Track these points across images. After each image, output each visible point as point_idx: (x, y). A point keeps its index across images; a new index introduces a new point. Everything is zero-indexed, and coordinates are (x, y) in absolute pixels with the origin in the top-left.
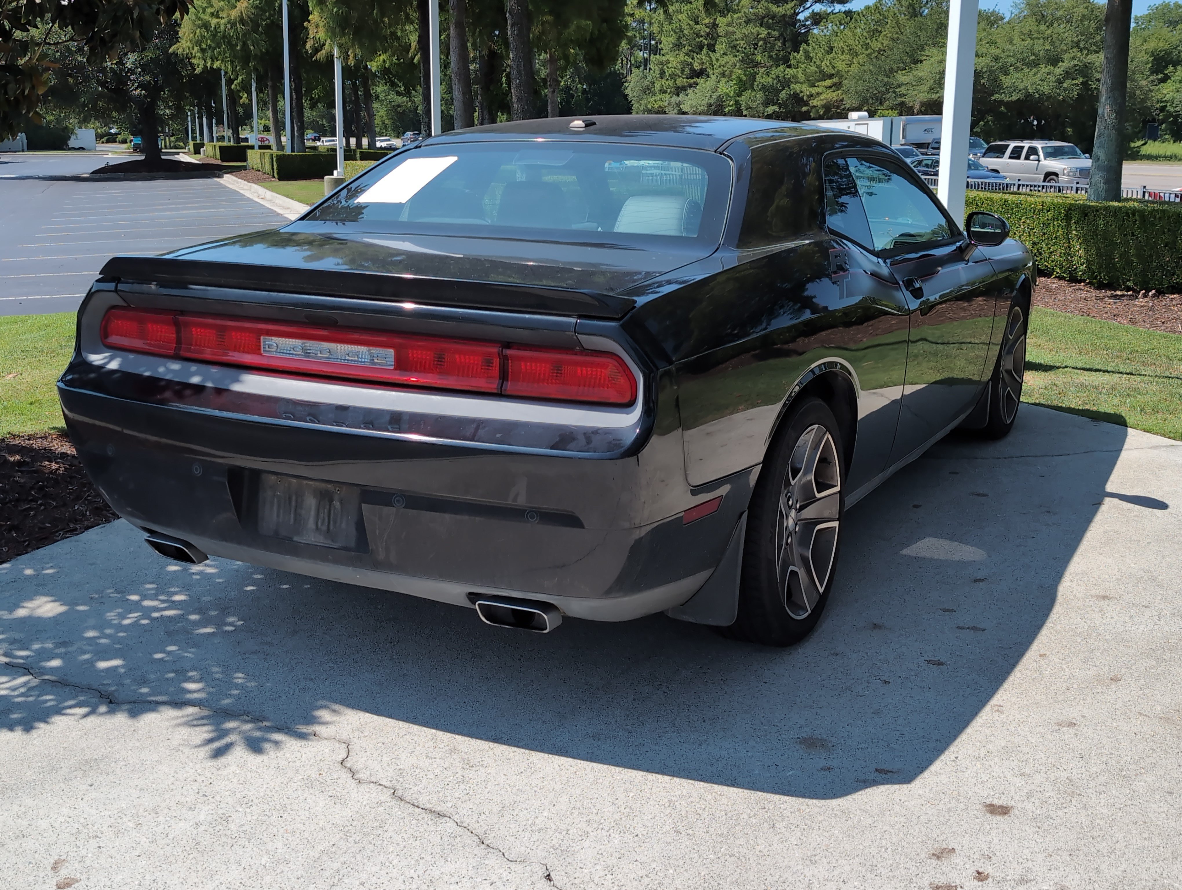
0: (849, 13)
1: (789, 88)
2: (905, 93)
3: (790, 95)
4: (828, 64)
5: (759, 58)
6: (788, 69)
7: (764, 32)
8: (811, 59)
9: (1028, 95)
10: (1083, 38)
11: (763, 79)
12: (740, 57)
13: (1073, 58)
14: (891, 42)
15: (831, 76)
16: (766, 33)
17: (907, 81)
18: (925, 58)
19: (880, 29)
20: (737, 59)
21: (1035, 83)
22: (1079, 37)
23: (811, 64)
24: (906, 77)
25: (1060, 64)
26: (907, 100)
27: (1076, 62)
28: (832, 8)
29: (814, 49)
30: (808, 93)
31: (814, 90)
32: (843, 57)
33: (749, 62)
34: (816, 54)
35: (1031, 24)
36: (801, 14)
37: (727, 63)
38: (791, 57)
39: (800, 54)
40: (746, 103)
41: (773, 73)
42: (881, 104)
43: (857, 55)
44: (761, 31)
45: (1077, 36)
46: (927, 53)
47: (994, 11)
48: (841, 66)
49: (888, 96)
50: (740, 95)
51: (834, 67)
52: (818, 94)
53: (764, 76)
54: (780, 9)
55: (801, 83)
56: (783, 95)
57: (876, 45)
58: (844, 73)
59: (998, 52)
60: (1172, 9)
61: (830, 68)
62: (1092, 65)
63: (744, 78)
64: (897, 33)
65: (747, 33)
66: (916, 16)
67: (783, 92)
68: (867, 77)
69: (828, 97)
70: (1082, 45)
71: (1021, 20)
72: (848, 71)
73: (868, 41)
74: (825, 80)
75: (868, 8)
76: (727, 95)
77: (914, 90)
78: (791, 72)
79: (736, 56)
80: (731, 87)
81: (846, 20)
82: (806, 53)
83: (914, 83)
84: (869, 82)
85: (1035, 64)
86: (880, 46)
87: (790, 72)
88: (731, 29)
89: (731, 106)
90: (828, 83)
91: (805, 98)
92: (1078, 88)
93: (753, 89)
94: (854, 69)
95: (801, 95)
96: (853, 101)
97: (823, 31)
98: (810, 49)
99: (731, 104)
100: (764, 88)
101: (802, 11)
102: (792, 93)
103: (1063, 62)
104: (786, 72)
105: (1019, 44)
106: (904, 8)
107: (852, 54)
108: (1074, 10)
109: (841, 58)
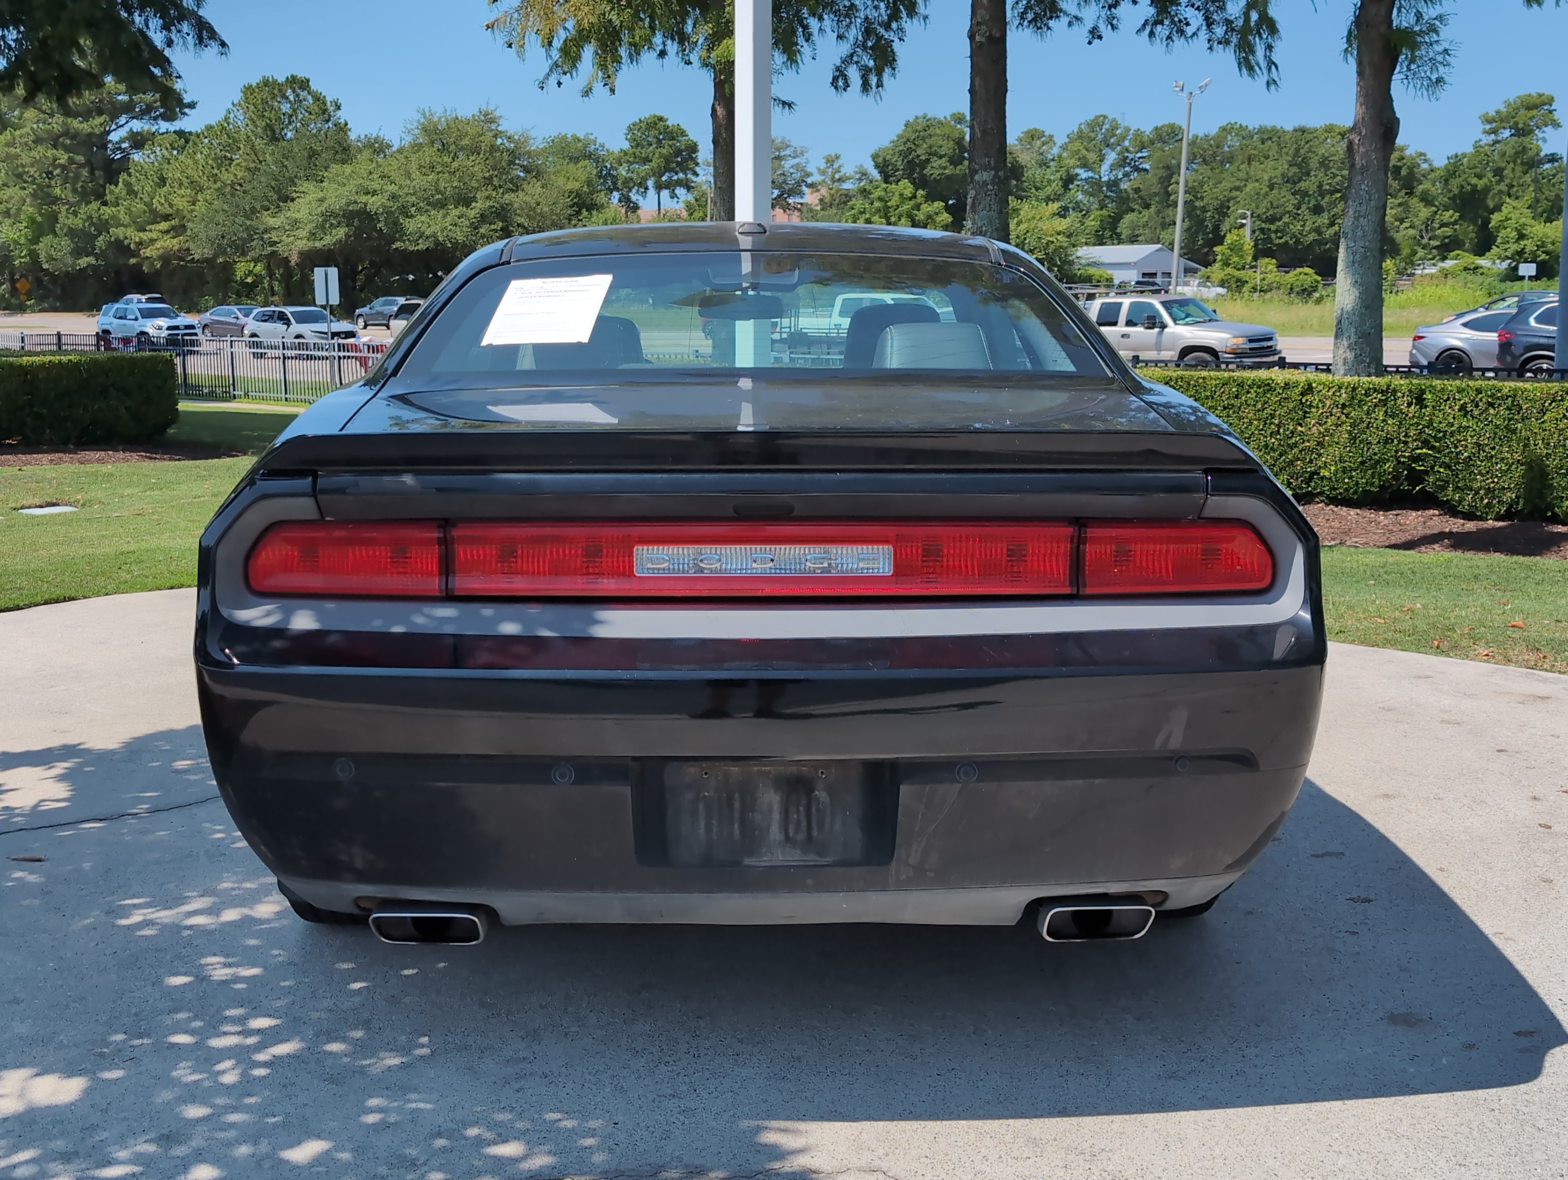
0: (180, 133)
1: (109, 233)
2: (276, 239)
3: (110, 242)
4: (163, 201)
5: (58, 191)
6: (104, 208)
7: (63, 158)
8: (136, 194)
9: (437, 243)
10: (496, 173)
11: (66, 220)
12: (31, 190)
13: (488, 198)
14: (246, 174)
15: (166, 218)
16: (66, 157)
17: (279, 224)
18: (298, 195)
19: (229, 155)
20: (27, 192)
21: (446, 228)
22: (491, 172)
23: (136, 201)
24: (275, 219)
25: (474, 204)
26: (279, 248)
27: (491, 204)
28: (156, 127)
29: (139, 180)
30: (137, 240)
31: (145, 236)
32: (182, 192)
33: (43, 197)
34: (143, 187)
35: (429, 154)
36: (113, 133)
37: (11, 198)
38: (107, 191)
39: (119, 188)
40: (46, 252)
41: (82, 211)
42: (244, 254)
43: (201, 190)
44: (59, 155)
45: (489, 171)
46: (301, 189)
47: (378, 137)
48: (181, 204)
49: (254, 243)
50: (35, 240)
51: (171, 205)
52: (152, 241)
53: (70, 216)
54: (85, 125)
55: (125, 226)
56: (100, 242)
57: (226, 177)
58: (186, 212)
59: (392, 188)
60: (570, 143)
61: (166, 206)
62: (510, 207)
63: (39, 219)
64: (254, 162)
65: (38, 158)
66: (277, 140)
67: (101, 238)
68: (220, 218)
69: (166, 245)
70: (496, 182)
71: (417, 147)
72: (192, 211)
73: (216, 171)
74: (158, 223)
75: (209, 128)
76: (16, 242)
77: (288, 236)
78: (109, 211)
79: (24, 188)
80: (20, 231)
81: (180, 143)
82: (128, 185)
83: (287, 228)
84: (224, 225)
85: (441, 205)
86: (232, 178)
87: (107, 211)
88: (12, 150)
89: (23, 257)
90: (164, 226)
91: (132, 246)
92: (497, 234)
93: (55, 234)
94: (200, 208)
95: (126, 242)
96: (206, 251)
97: (149, 157)
98: (133, 180)
99: (23, 254)
100: (72, 233)
101: (114, 130)
102: (113, 239)
103: (477, 202)
104: (102, 211)
105: (420, 181)
106: (259, 130)
107: (195, 188)
108: (480, 139)
109: (179, 192)
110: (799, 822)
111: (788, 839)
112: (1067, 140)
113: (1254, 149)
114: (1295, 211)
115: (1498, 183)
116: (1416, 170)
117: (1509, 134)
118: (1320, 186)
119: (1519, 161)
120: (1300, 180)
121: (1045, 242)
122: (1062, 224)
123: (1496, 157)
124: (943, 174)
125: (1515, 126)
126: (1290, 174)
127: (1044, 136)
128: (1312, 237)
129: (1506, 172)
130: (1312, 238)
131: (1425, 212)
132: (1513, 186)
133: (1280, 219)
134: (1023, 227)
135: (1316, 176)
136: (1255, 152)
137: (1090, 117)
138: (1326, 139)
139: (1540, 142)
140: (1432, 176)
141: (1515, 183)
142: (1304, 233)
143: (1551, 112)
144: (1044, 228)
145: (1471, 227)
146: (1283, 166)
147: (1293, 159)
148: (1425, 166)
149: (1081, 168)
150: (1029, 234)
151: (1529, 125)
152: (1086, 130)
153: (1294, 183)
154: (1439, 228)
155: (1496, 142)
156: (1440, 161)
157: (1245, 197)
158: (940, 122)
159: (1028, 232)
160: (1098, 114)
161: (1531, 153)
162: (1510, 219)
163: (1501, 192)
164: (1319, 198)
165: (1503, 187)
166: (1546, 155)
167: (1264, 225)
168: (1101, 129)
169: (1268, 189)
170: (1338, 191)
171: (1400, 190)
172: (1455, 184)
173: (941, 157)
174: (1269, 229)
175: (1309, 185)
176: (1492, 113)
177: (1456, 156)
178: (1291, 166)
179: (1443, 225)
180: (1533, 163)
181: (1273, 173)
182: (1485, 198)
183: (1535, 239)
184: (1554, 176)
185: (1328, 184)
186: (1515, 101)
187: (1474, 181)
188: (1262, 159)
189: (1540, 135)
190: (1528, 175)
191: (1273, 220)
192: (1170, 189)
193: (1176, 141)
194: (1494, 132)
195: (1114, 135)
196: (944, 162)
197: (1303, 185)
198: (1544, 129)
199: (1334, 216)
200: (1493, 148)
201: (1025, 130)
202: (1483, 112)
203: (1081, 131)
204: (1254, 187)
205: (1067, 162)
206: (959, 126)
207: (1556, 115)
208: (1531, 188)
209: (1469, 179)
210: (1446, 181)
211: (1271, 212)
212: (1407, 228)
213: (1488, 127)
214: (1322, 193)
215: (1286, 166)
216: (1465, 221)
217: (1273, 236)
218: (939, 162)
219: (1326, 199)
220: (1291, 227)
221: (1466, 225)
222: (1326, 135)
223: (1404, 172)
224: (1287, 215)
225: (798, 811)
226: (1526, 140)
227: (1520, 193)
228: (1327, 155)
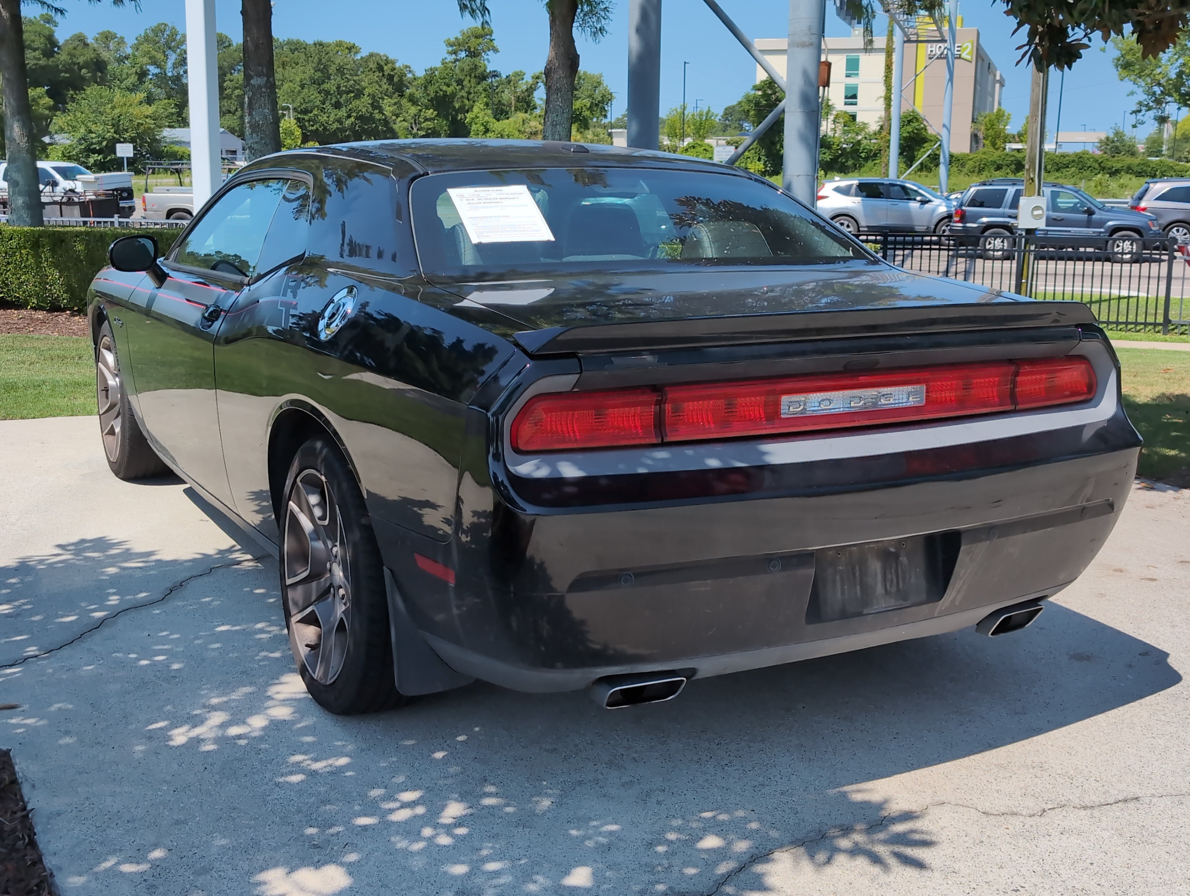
110: (892, 580)
111: (887, 592)
112: (136, 42)
113: (287, 57)
114: (322, 106)
115: (461, 90)
116: (404, 78)
117: (465, 55)
118: (338, 87)
119: (473, 75)
120: (323, 82)
121: (136, 124)
122: (149, 110)
123: (457, 71)
124: (37, 64)
125: (468, 50)
126: (316, 77)
127: (116, 37)
128: (336, 125)
129: (464, 83)
130: (335, 127)
131: (413, 110)
132: (471, 93)
133: (311, 112)
134: (117, 111)
135: (335, 80)
136: (288, 59)
137: (154, 24)
138: (338, 52)
139: (486, 62)
140: (415, 83)
141: (472, 91)
142: (330, 123)
143: (491, 41)
144: (135, 113)
145: (445, 122)
146: (310, 71)
147: (317, 66)
148: (410, 76)
149: (152, 65)
150: (122, 117)
151: (477, 49)
152: (151, 35)
153: (319, 84)
154: (424, 122)
155: (456, 60)
156: (420, 73)
157: (284, 94)
158: (30, 21)
159: (121, 115)
160: (160, 22)
161: (480, 70)
162: (478, 117)
163: (462, 97)
164: (338, 97)
165: (463, 93)
166: (490, 72)
167: (299, 116)
168: (163, 35)
169: (300, 88)
170: (352, 92)
171: (394, 93)
172: (431, 90)
173: (35, 50)
174: (303, 119)
175: (330, 86)
176: (452, 39)
177: (431, 69)
178: (316, 71)
179: (426, 120)
180: (483, 77)
181: (302, 76)
182: (453, 101)
183: (496, 132)
184: (497, 87)
185: (344, 86)
186: (467, 31)
187: (445, 88)
188: (294, 65)
189: (486, 57)
190: (480, 86)
191: (306, 112)
192: (225, 85)
193: (225, 47)
194: (455, 53)
195: (174, 40)
196: (37, 54)
197: (326, 86)
198: (488, 53)
199: (350, 110)
200: (454, 65)
201: (100, 32)
202: (446, 38)
203: (147, 35)
204: (289, 87)
205: (141, 59)
206: (47, 25)
207: (495, 43)
208: (483, 95)
209: (441, 87)
210: (426, 87)
211: (304, 106)
212: (401, 121)
213: (450, 49)
214: (340, 93)
215: (312, 71)
216: (440, 117)
217: (307, 124)
218: (33, 54)
219: (344, 96)
220: (320, 118)
221: (441, 120)
222: (337, 48)
223: (396, 79)
224: (316, 109)
225: (891, 573)
226: (477, 59)
227: (476, 99)
228: (342, 64)
